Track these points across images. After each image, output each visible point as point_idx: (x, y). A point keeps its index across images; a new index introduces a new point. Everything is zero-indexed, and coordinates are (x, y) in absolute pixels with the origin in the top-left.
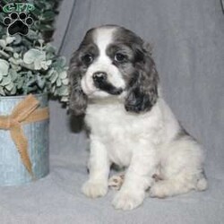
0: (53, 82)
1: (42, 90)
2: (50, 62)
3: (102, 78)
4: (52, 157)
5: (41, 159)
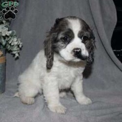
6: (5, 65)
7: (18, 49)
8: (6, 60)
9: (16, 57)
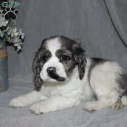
0: (9, 34)
1: (3, 39)
2: (7, 22)
3: (53, 71)
4: (10, 79)
5: (4, 80)
6: (7, 59)
7: (20, 40)
8: (7, 54)
9: (18, 50)
